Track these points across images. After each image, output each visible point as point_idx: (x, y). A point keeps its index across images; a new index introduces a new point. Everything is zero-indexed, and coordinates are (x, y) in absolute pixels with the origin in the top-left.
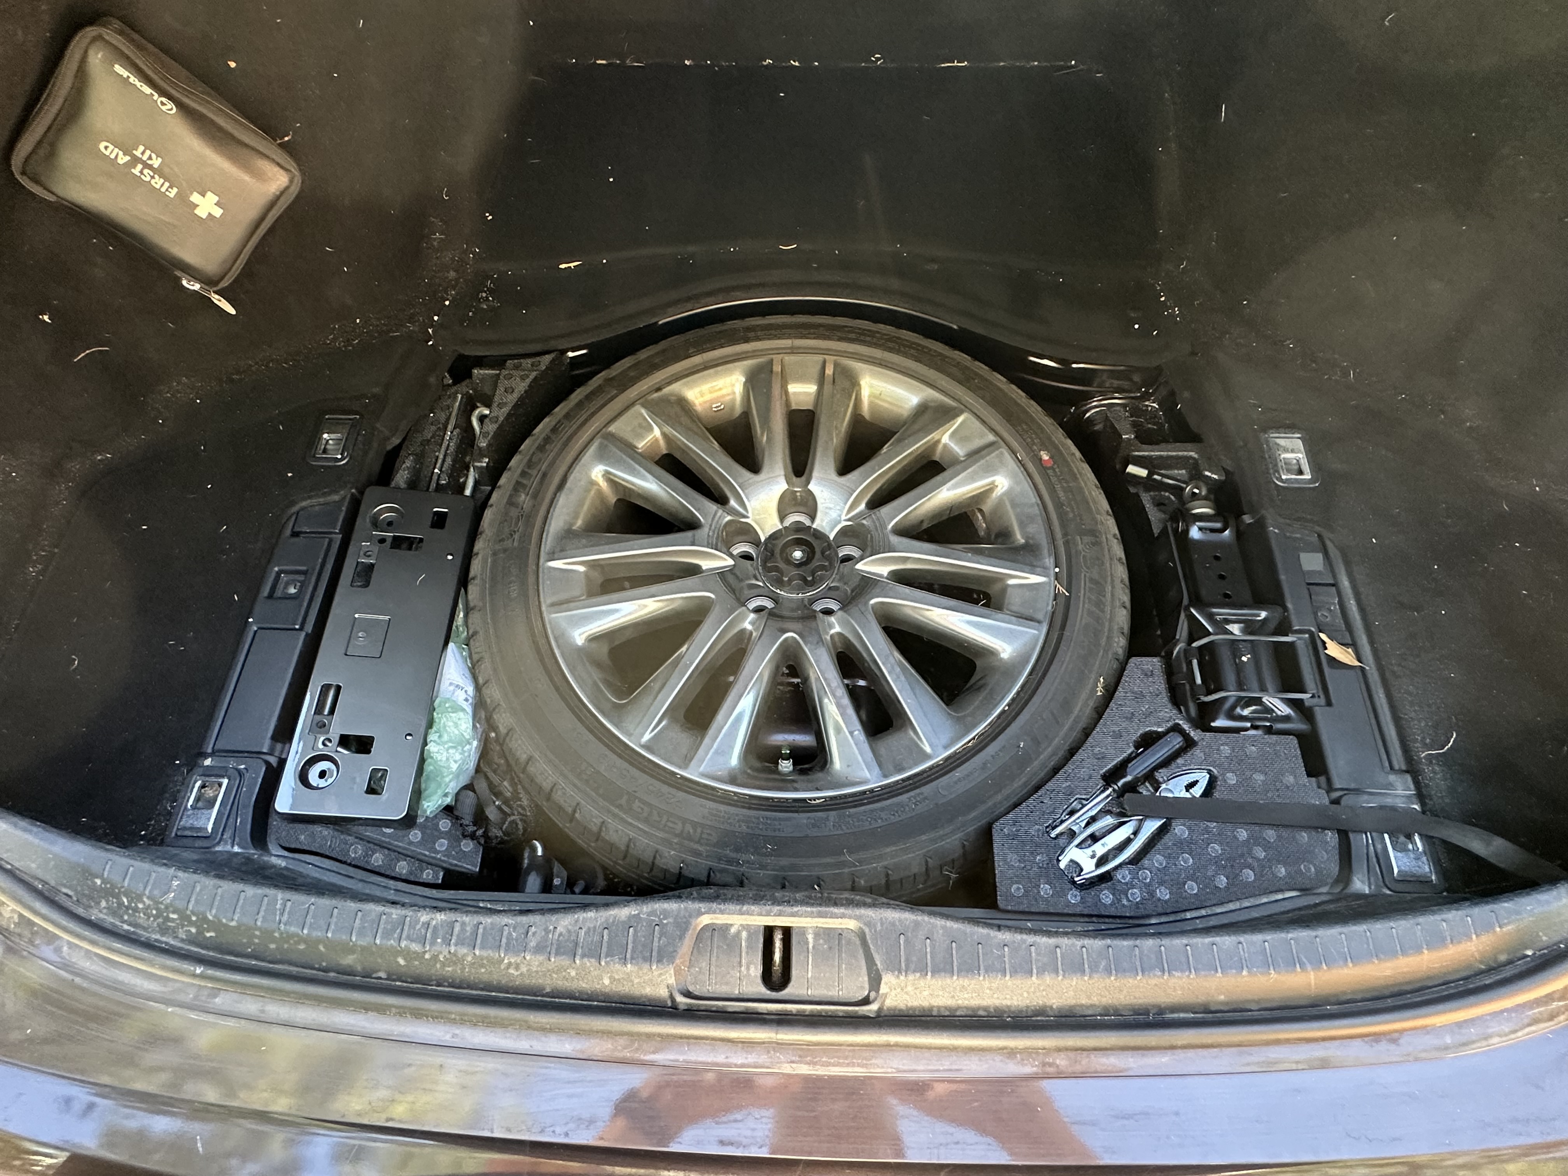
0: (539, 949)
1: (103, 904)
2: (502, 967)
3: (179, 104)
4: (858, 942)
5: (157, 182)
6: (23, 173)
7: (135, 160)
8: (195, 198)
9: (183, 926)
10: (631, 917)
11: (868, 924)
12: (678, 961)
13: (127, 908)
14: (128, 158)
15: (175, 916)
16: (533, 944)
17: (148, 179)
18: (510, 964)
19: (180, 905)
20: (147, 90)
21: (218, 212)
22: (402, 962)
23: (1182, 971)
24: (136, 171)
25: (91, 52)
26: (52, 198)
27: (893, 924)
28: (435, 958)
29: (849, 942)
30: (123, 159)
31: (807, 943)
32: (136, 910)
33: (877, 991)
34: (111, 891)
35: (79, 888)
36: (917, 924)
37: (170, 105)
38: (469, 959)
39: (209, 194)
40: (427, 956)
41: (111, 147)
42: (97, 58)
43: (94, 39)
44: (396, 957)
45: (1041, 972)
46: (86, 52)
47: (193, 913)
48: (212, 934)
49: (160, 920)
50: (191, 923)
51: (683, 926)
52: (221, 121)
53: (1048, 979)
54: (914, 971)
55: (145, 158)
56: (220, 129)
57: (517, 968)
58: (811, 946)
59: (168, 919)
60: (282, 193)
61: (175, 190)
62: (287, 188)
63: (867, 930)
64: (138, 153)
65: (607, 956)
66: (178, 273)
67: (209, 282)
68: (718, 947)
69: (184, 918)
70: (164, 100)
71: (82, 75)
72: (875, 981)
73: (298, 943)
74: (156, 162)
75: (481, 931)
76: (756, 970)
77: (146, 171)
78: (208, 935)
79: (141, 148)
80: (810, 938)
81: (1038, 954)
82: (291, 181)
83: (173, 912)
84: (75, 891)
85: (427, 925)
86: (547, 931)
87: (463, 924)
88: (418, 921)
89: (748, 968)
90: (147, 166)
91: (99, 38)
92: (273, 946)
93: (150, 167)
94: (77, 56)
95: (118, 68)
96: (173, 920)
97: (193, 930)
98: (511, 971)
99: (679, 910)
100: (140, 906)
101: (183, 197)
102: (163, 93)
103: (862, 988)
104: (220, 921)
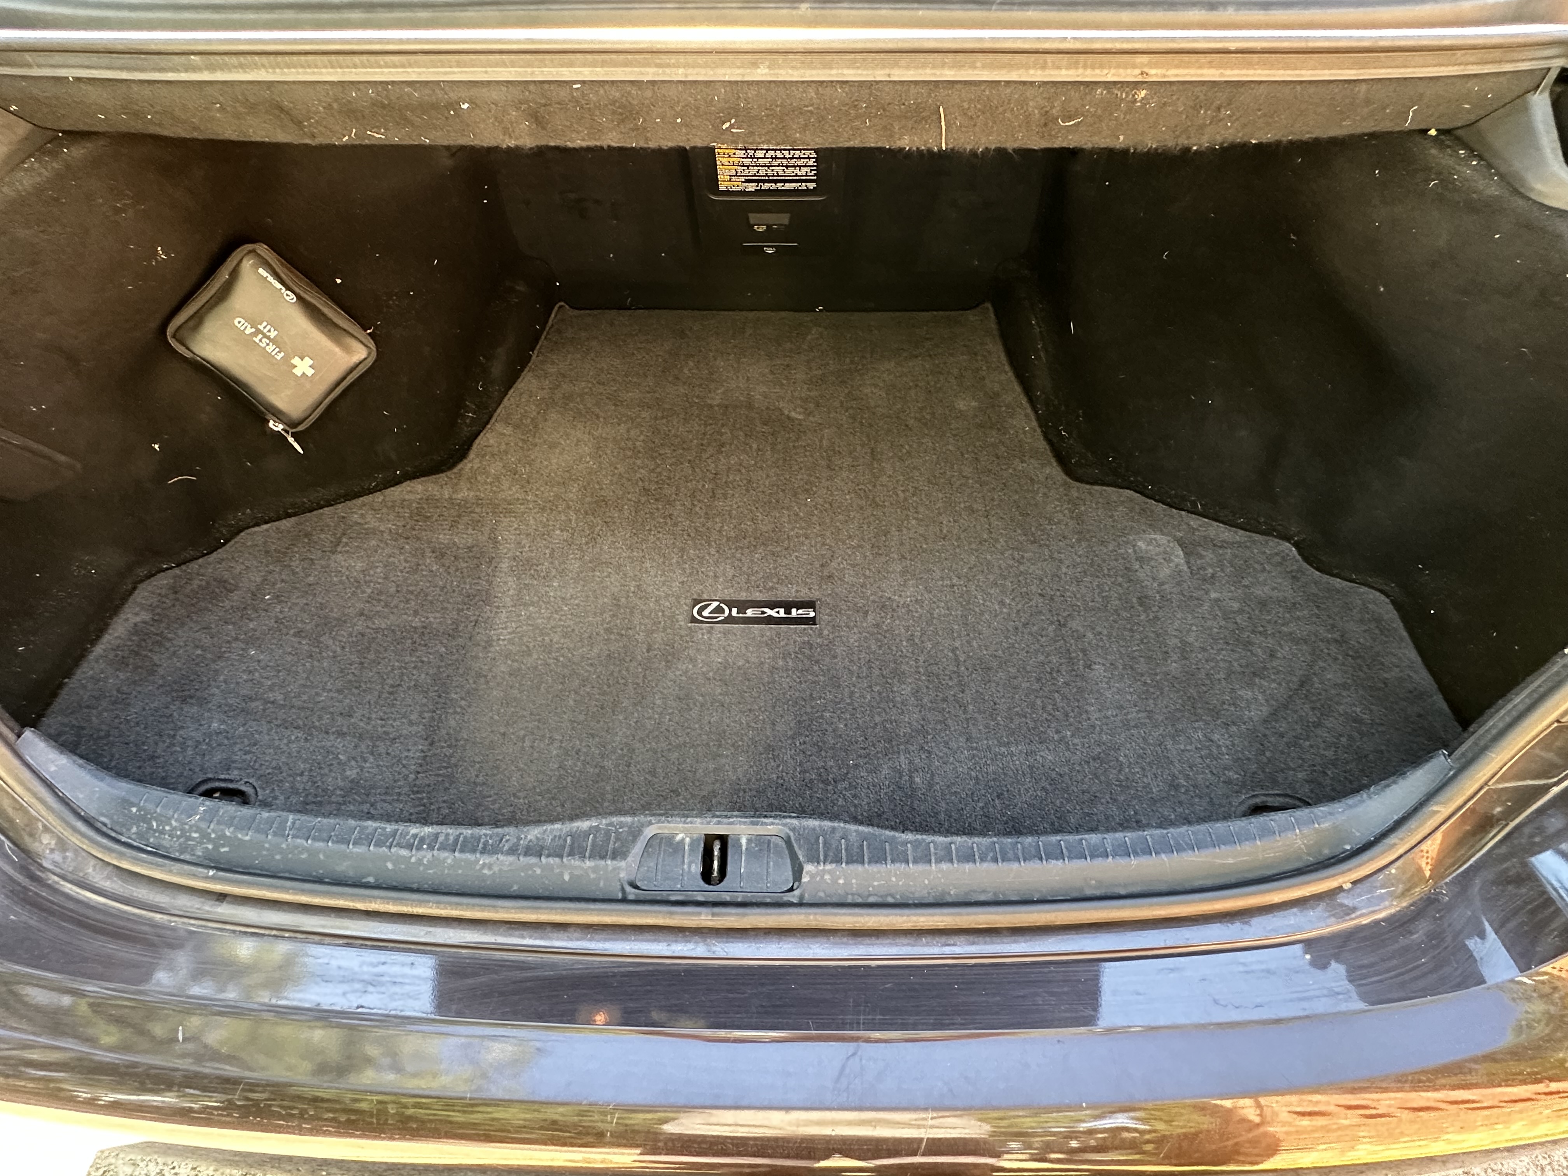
0: (513, 851)
1: (134, 829)
2: (478, 867)
3: (299, 297)
4: (784, 846)
5: (270, 348)
6: (174, 336)
7: (258, 332)
8: (296, 361)
9: (202, 843)
10: (591, 828)
11: (793, 830)
12: (629, 859)
13: (155, 831)
14: (253, 330)
15: (195, 835)
16: (506, 848)
17: (263, 345)
18: (484, 865)
19: (203, 825)
20: (278, 286)
21: (310, 372)
22: (390, 866)
23: (1057, 859)
24: (257, 340)
25: (244, 261)
26: (188, 355)
27: (814, 829)
28: (420, 861)
29: (776, 845)
30: (249, 330)
31: (741, 846)
32: (162, 832)
33: (800, 880)
34: (144, 817)
35: (115, 817)
36: (834, 829)
37: (292, 296)
38: (449, 861)
39: (307, 359)
40: (413, 860)
41: (243, 321)
42: (248, 264)
43: (250, 252)
44: (386, 861)
45: (939, 861)
46: (241, 261)
47: (213, 831)
48: (226, 849)
49: (182, 840)
50: (210, 840)
51: (635, 833)
52: (326, 310)
53: (944, 866)
54: (831, 862)
55: (265, 331)
56: (323, 315)
57: (490, 868)
58: (744, 848)
59: (190, 838)
60: (360, 363)
61: (282, 354)
62: (365, 359)
63: (791, 834)
64: (261, 327)
65: (569, 855)
66: (269, 416)
67: (291, 424)
68: (665, 851)
69: (205, 836)
70: (289, 293)
71: (235, 274)
72: (798, 874)
73: (301, 853)
74: (273, 334)
75: (461, 839)
76: (697, 868)
77: (264, 340)
78: (222, 850)
79: (265, 324)
80: (744, 841)
81: (935, 849)
82: (369, 354)
83: (196, 832)
84: (111, 819)
85: (415, 836)
86: (520, 839)
87: (447, 835)
88: (408, 833)
89: (689, 867)
90: (265, 336)
91: (253, 251)
92: (278, 857)
93: (268, 338)
94: (235, 263)
95: (261, 271)
96: (194, 839)
97: (210, 847)
98: (486, 871)
99: (633, 823)
100: (167, 828)
101: (287, 360)
102: (288, 288)
103: (787, 880)
104: (236, 837)
